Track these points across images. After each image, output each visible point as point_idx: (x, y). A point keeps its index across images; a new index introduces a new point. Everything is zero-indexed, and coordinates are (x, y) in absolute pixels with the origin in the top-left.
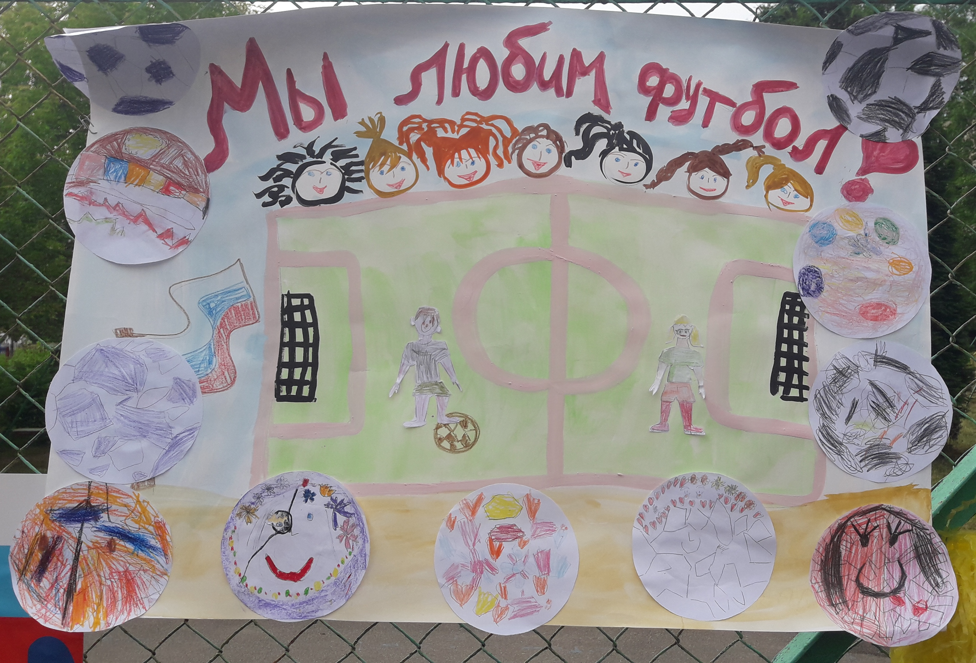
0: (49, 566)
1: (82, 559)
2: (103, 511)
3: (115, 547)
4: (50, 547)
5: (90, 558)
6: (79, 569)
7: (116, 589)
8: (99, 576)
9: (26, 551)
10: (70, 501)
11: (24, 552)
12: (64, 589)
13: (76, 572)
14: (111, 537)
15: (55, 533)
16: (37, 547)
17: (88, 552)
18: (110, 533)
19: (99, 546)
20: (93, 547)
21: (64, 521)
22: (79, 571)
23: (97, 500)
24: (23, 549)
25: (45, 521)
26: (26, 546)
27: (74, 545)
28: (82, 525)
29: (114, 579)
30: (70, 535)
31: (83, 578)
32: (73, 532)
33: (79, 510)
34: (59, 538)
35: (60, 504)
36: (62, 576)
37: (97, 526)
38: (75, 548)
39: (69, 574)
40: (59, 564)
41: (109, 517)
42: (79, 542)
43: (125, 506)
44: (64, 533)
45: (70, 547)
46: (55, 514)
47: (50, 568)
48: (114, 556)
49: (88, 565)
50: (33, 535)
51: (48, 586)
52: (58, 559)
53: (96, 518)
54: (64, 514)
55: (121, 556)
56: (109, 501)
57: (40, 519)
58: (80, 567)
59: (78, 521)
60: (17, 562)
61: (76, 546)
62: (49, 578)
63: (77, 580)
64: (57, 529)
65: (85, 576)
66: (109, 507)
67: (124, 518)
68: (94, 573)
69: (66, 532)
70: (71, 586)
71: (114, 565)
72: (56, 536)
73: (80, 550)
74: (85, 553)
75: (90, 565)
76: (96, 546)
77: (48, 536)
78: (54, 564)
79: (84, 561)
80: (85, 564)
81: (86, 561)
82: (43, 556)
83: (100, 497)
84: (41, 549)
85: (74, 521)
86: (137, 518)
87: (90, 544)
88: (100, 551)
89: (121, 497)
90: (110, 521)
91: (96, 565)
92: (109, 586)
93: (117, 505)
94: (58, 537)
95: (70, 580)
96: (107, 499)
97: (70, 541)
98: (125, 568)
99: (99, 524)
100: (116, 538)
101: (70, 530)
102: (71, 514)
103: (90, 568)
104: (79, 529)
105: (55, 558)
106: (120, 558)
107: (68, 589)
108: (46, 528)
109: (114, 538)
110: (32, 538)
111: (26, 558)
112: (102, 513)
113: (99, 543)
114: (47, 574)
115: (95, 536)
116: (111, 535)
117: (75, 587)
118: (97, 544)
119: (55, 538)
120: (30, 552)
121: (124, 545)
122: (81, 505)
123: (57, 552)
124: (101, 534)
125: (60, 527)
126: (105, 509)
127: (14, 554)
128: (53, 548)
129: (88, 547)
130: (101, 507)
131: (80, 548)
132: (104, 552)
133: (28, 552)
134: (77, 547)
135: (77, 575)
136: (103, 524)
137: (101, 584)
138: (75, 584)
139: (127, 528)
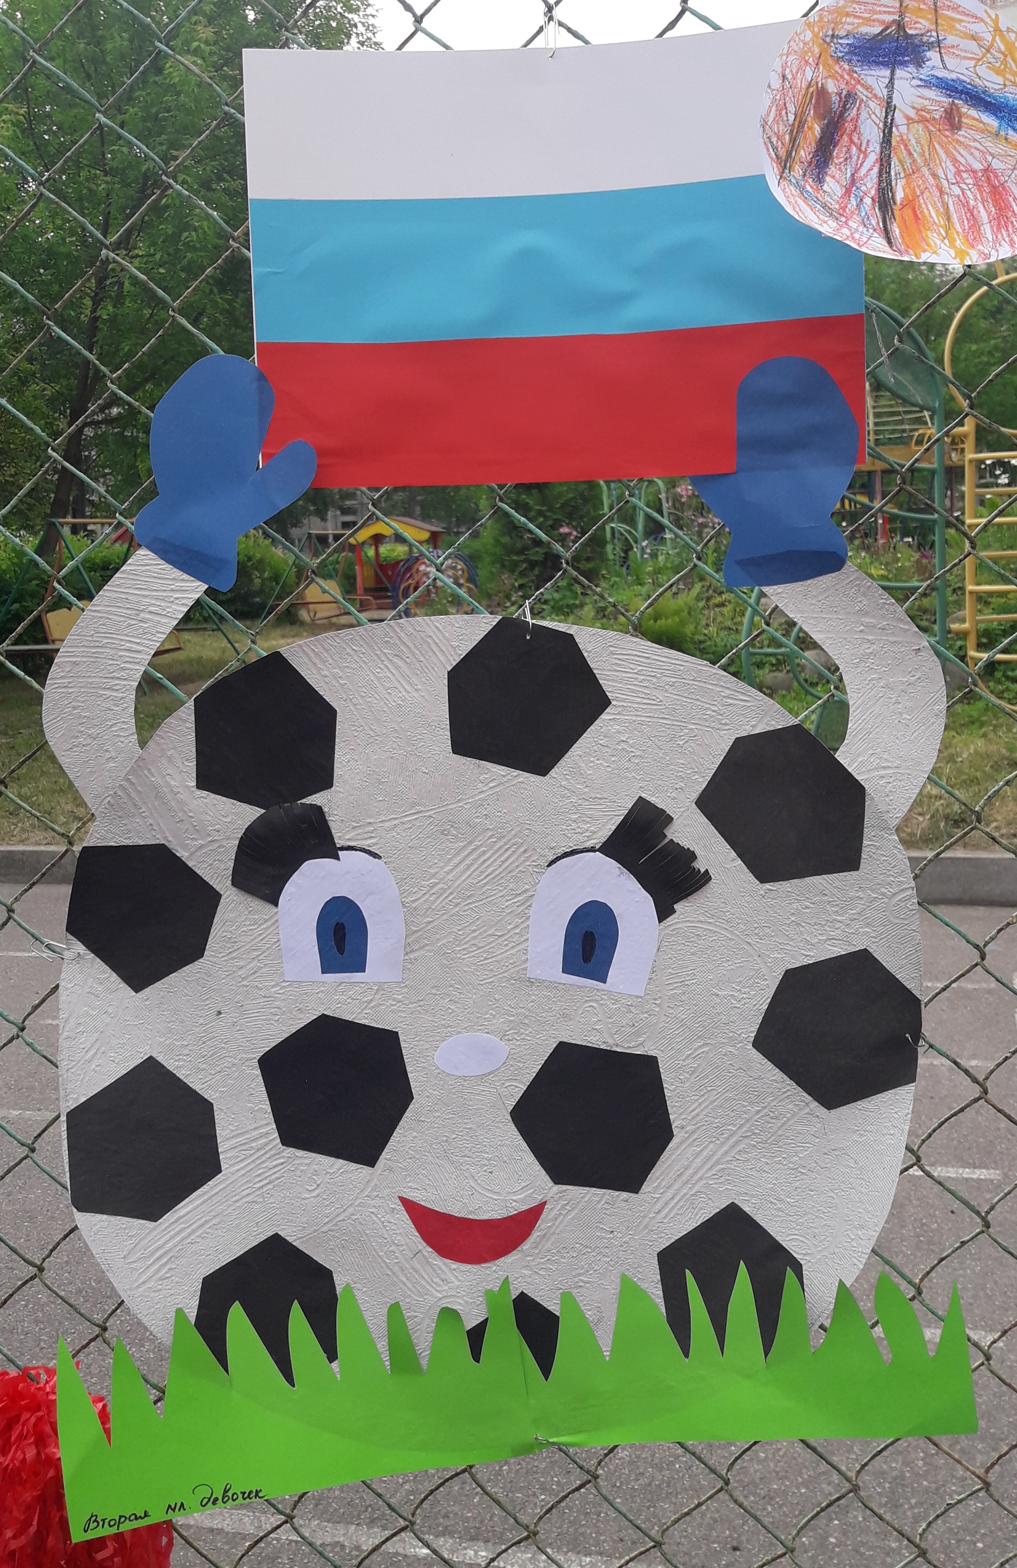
0: (835, 154)
1: (898, 142)
2: (930, 46)
3: (960, 121)
4: (835, 112)
5: (913, 141)
6: (894, 162)
7: (972, 203)
8: (935, 176)
9: (791, 117)
10: (868, 21)
11: (788, 120)
12: (872, 198)
13: (890, 168)
14: (951, 100)
15: (843, 86)
16: (812, 112)
17: (908, 129)
18: (948, 92)
19: (928, 116)
20: (916, 118)
21: (858, 61)
22: (895, 167)
23: (916, 23)
24: (786, 113)
25: (822, 58)
26: (791, 108)
27: (880, 112)
28: (893, 73)
29: (965, 183)
30: (871, 92)
31: (904, 180)
32: (875, 86)
33: (883, 41)
34: (849, 98)
35: (848, 25)
36: (862, 175)
37: (921, 77)
38: (882, 119)
39: (876, 170)
40: (854, 149)
41: (942, 61)
42: (890, 108)
43: (974, 38)
44: (859, 87)
45: (873, 116)
46: (841, 45)
47: (838, 158)
48: (961, 139)
49: (910, 154)
50: (803, 86)
51: (840, 192)
52: (852, 141)
53: (919, 62)
54: (856, 48)
55: (975, 140)
56: (939, 28)
57: (813, 52)
58: (895, 158)
59: (885, 64)
60: (774, 140)
61: (884, 114)
62: (837, 176)
63: (893, 183)
64: (846, 77)
65: (907, 176)
66: (940, 38)
67: (973, 63)
68: (925, 170)
69: (862, 85)
70: (884, 194)
71: (962, 156)
72: (844, 93)
73: (891, 123)
74: (903, 129)
75: (915, 155)
76: (922, 118)
77: (830, 91)
78: (844, 149)
79: (902, 147)
80: (904, 151)
81: (906, 146)
82: (822, 129)
83: (922, 18)
84: (819, 116)
85: (878, 63)
86: (998, 65)
87: (912, 113)
88: (931, 128)
89: (962, 21)
90: (945, 67)
91: (927, 154)
92: (958, 196)
93: (956, 35)
94: (849, 95)
95: (880, 181)
96: (937, 23)
97: (872, 105)
98: (985, 164)
99: (924, 72)
100: (961, 102)
101: (870, 81)
102: (871, 48)
103: (914, 161)
104: (887, 81)
105: (845, 138)
106: (972, 144)
107: (879, 197)
108: (826, 74)
109: (956, 101)
110: (801, 91)
111: (792, 131)
112: (929, 50)
113: (929, 111)
114: (832, 169)
115: (919, 97)
116: (950, 96)
117: (893, 195)
118: (924, 113)
119: (843, 96)
120: (798, 119)
121: (977, 117)
122: (888, 32)
123: (849, 126)
124: (932, 94)
125: (851, 72)
126: (932, 43)
127: (769, 123)
128: (842, 114)
129: (908, 118)
130: (925, 39)
131: (892, 120)
132: (939, 130)
133: (795, 120)
134: (886, 117)
135: (893, 173)
136: (931, 72)
137: (941, 192)
138: (891, 190)
139: (981, 83)
